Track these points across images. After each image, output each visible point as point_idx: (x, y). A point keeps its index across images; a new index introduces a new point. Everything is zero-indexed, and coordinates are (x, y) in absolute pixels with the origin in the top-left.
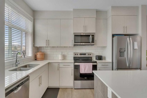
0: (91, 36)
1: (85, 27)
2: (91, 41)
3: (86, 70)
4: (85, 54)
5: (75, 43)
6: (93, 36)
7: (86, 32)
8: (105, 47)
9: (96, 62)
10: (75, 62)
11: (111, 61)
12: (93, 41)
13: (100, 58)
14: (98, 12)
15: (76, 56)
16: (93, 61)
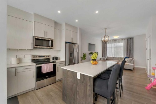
0: (50, 41)
1: (46, 33)
2: (51, 45)
3: (48, 69)
4: (44, 56)
5: (35, 45)
6: (52, 41)
7: (47, 37)
8: (59, 50)
9: (55, 62)
10: (36, 65)
11: (65, 60)
12: (52, 46)
13: (56, 59)
14: (56, 23)
15: (35, 58)
16: (50, 62)
